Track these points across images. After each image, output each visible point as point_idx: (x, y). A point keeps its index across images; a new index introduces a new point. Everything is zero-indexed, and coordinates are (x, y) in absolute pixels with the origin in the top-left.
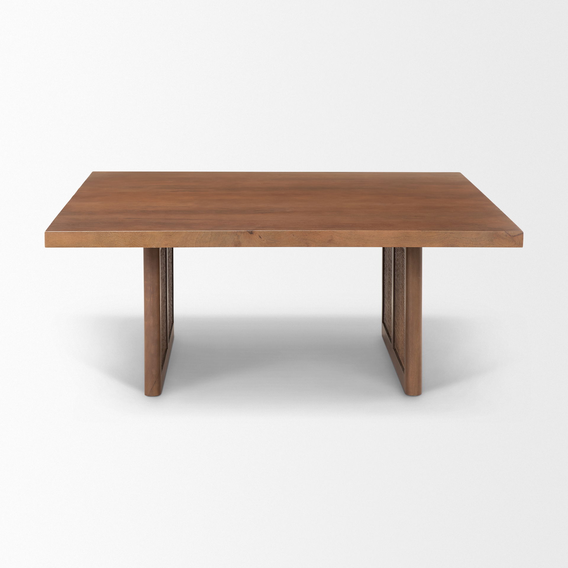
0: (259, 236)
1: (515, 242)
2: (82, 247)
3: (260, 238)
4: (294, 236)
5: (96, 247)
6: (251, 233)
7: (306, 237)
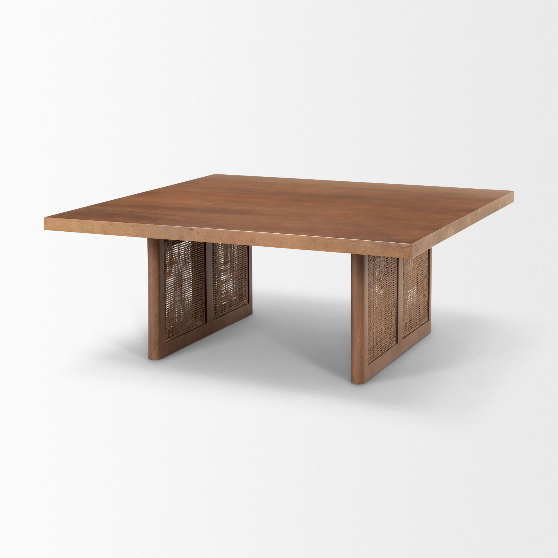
0: (197, 232)
1: (405, 253)
2: (69, 231)
3: (198, 234)
4: (224, 234)
5: (79, 232)
6: (191, 229)
7: (234, 236)
